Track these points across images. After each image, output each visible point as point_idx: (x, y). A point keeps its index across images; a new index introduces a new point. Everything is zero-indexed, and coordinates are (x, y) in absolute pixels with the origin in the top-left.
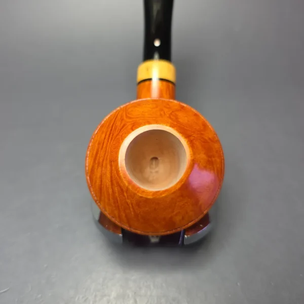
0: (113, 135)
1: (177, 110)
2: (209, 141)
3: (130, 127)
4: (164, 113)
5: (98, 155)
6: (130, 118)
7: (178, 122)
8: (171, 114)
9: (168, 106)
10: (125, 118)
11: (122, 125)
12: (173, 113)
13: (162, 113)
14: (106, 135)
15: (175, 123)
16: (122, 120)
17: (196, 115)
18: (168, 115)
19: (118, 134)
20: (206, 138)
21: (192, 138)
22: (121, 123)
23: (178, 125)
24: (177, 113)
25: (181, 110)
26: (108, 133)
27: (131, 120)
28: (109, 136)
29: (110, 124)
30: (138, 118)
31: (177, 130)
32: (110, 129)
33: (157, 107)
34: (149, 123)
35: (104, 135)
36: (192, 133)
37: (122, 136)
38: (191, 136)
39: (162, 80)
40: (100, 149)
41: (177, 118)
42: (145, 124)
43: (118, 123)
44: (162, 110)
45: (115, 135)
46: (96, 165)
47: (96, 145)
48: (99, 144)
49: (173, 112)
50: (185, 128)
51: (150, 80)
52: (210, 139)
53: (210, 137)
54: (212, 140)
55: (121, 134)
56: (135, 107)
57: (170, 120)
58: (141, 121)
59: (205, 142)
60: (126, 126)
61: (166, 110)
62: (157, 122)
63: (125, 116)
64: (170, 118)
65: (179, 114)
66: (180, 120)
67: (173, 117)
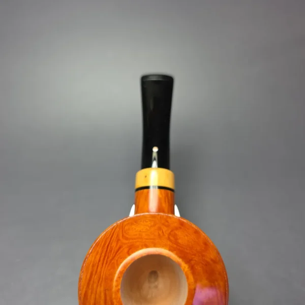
0: (108, 258)
1: (177, 229)
2: (211, 262)
3: (126, 250)
4: (163, 232)
5: (92, 279)
6: (127, 239)
7: (177, 243)
8: (170, 234)
9: (167, 223)
10: (121, 238)
11: (118, 246)
12: (172, 233)
13: (161, 232)
14: (100, 257)
15: (175, 246)
16: (118, 240)
17: (196, 232)
18: (167, 236)
19: (113, 258)
20: (208, 260)
21: (193, 262)
22: (117, 244)
23: (178, 248)
24: (177, 232)
25: (180, 228)
26: (103, 255)
27: (127, 242)
28: (104, 259)
29: (105, 244)
30: (135, 239)
31: (177, 254)
32: (105, 250)
33: (155, 225)
34: (147, 246)
35: (98, 257)
36: (193, 256)
37: (117, 261)
38: (191, 260)
39: (160, 188)
40: (94, 273)
41: (176, 239)
42: (142, 248)
43: (114, 244)
44: (160, 229)
45: (110, 258)
46: (90, 291)
47: (91, 267)
48: (93, 266)
49: (172, 231)
50: (186, 250)
51: (148, 187)
52: (212, 260)
53: (212, 257)
54: (214, 261)
55: (116, 258)
56: (132, 224)
57: (169, 243)
58: (138, 243)
59: (207, 264)
60: (121, 249)
61: (165, 229)
62: (155, 246)
63: (121, 235)
64: (169, 239)
65: (179, 233)
66: (180, 241)
67: (172, 238)
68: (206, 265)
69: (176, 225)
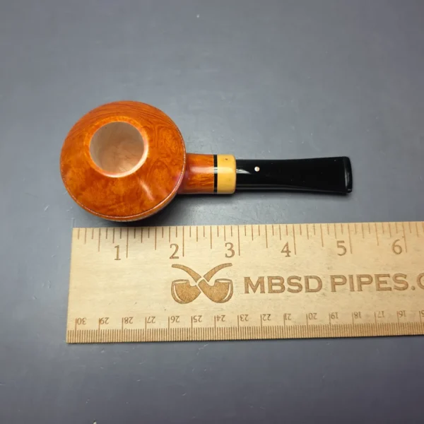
1: (169, 171)
3: (148, 126)
4: (164, 157)
6: (159, 129)
7: (154, 167)
8: (163, 163)
9: (174, 164)
10: (160, 125)
11: (153, 122)
13: (165, 155)
15: (152, 165)
16: (158, 123)
18: (161, 160)
23: (150, 168)
25: (170, 175)
27: (156, 128)
30: (158, 134)
33: (172, 153)
41: (158, 168)
43: (155, 120)
44: (168, 156)
49: (166, 166)
57: (154, 160)
58: (154, 135)
60: (149, 123)
61: (168, 160)
63: (163, 125)
64: (158, 161)
65: (165, 172)
66: (157, 170)
67: (159, 164)
68: (137, 193)
69: (173, 171)
